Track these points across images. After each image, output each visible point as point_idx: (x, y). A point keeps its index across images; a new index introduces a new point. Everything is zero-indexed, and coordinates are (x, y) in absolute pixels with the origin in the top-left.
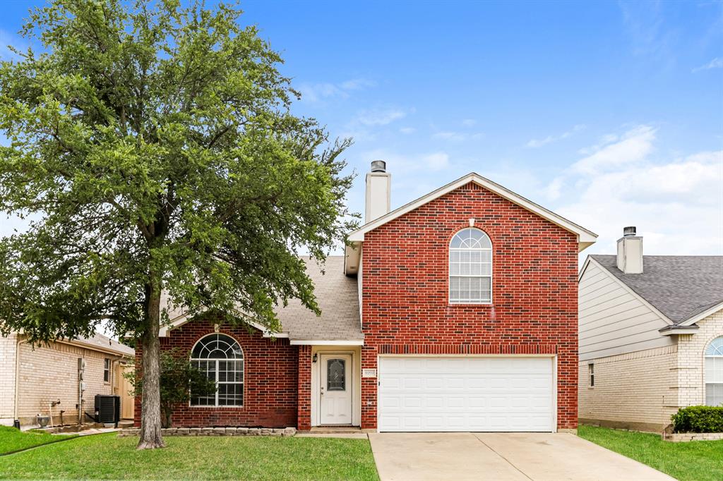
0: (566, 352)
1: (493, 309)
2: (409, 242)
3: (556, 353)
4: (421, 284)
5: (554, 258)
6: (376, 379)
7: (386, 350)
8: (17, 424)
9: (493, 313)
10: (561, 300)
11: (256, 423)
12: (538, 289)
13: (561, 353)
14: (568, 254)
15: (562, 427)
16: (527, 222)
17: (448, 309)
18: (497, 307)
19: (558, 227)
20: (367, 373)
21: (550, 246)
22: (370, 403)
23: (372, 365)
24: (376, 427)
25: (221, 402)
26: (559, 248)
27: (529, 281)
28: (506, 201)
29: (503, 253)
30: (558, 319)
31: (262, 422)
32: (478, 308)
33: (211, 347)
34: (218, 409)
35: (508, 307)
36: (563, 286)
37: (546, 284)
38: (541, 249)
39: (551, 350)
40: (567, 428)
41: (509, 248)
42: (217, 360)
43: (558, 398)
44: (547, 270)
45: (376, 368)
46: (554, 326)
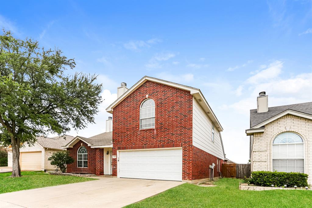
0: (186, 146)
1: (155, 130)
2: (126, 109)
3: (182, 146)
4: (130, 123)
5: (181, 104)
6: (116, 159)
7: (119, 149)
8: (45, 171)
9: (155, 131)
10: (184, 123)
11: (90, 173)
12: (174, 119)
13: (184, 146)
14: (187, 101)
15: (184, 179)
16: (169, 91)
17: (139, 132)
18: (157, 129)
19: (183, 90)
20: (114, 157)
21: (179, 99)
22: (115, 167)
23: (115, 154)
24: (117, 176)
25: (84, 166)
26: (183, 99)
27: (170, 116)
28: (161, 84)
29: (159, 106)
30: (183, 131)
31: (92, 173)
32: (150, 130)
33: (82, 150)
34: (83, 168)
35: (161, 128)
36: (185, 116)
37: (178, 116)
38: (175, 101)
39: (179, 145)
40: (186, 180)
41: (161, 103)
42: (83, 154)
43: (183, 166)
44: (178, 110)
45: (117, 155)
46: (181, 135)
